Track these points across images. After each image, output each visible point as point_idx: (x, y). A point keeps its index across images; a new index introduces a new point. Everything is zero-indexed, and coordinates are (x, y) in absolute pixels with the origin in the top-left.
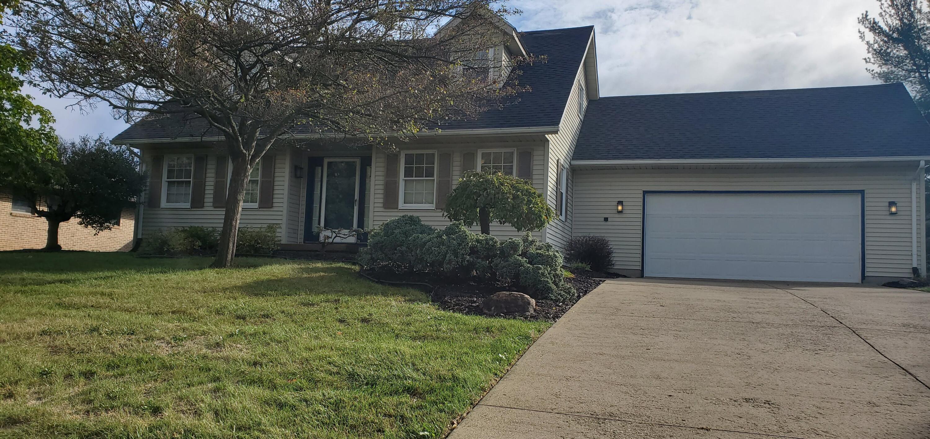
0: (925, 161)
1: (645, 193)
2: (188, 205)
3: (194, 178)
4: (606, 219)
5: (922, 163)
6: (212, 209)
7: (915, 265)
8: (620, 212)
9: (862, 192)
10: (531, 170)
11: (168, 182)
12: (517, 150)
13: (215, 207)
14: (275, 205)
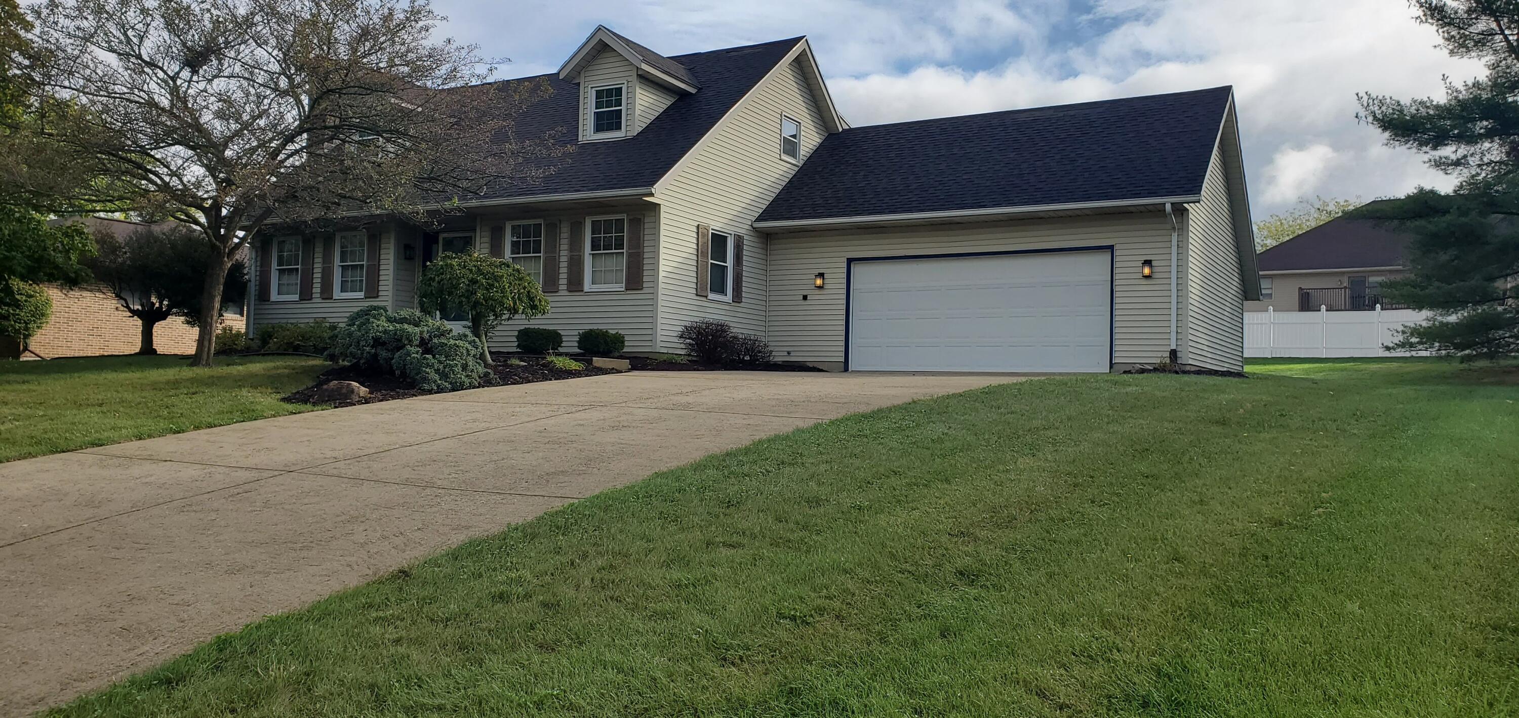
0: (1172, 204)
1: (850, 261)
2: (296, 297)
3: (302, 265)
4: (805, 298)
5: (1168, 207)
6: (320, 300)
7: (1174, 347)
8: (820, 287)
9: (1111, 248)
10: (642, 241)
11: (279, 270)
12: (628, 215)
13: (323, 299)
14: (381, 293)
